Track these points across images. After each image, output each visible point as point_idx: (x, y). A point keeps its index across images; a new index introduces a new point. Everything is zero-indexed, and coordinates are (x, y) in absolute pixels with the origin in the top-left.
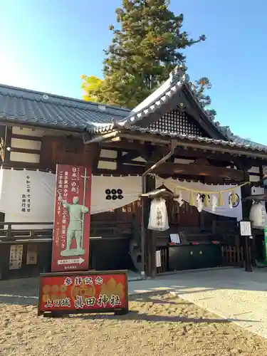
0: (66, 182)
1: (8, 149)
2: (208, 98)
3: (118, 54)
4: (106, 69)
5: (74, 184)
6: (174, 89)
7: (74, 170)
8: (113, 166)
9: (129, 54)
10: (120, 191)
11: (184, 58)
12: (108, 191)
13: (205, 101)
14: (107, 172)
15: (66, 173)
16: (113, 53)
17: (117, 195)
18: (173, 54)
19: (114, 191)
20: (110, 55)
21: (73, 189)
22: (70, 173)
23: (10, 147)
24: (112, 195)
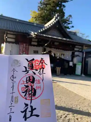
0: (22, 48)
1: (6, 37)
2: (71, 22)
3: (43, 4)
4: (38, 9)
5: (24, 48)
6: (55, 21)
7: (24, 44)
8: (36, 44)
9: (46, 4)
10: (38, 51)
11: (65, 6)
12: (34, 51)
13: (71, 23)
14: (34, 45)
15: (22, 45)
16: (41, 4)
17: (37, 52)
18: (62, 5)
19: (36, 51)
20: (40, 4)
21: (24, 50)
22: (23, 45)
23: (7, 37)
24: (35, 52)
